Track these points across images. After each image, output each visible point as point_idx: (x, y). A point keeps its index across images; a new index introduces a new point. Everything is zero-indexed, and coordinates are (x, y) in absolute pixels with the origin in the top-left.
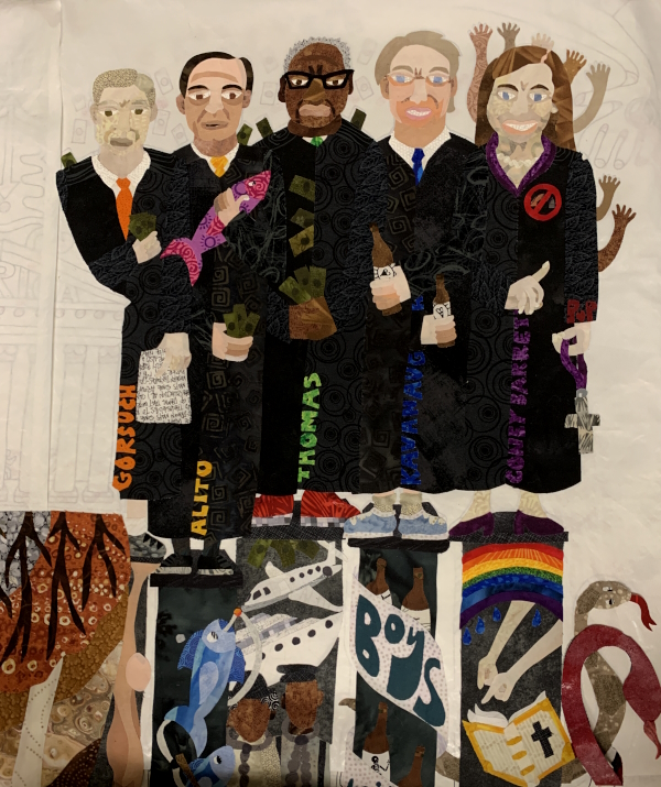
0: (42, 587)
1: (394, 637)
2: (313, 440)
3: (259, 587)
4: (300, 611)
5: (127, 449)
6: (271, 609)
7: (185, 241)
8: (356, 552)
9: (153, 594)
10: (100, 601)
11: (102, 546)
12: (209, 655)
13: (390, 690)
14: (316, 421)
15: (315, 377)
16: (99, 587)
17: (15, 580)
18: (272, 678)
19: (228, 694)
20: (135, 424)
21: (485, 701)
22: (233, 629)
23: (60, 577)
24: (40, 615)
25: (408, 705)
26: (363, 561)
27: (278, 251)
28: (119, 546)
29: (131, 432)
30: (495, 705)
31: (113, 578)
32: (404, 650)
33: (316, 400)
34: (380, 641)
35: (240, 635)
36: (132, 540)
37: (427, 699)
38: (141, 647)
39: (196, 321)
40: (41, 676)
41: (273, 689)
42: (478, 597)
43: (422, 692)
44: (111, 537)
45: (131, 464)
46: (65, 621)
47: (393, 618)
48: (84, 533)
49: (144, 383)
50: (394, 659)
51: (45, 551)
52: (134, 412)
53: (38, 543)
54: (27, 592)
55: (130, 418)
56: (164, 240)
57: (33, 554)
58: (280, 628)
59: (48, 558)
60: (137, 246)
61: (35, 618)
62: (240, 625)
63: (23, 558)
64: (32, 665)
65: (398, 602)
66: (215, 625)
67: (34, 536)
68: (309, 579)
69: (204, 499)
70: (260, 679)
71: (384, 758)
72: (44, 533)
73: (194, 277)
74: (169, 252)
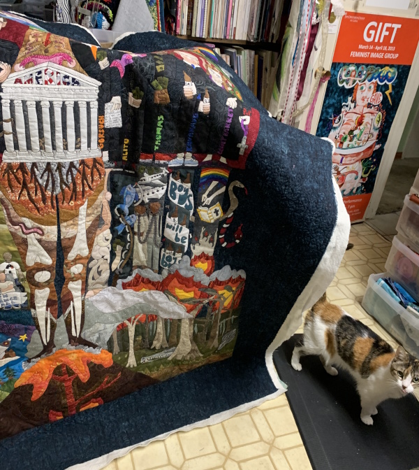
0: (79, 181)
1: (180, 191)
2: (160, 137)
3: (142, 178)
4: (154, 185)
5: (102, 136)
7: (118, 60)
10: (97, 181)
11: (96, 166)
13: (178, 203)
14: (161, 131)
15: (162, 117)
16: (96, 177)
17: (70, 181)
18: (147, 201)
20: (104, 129)
21: (204, 204)
22: (135, 187)
23: (84, 177)
24: (79, 189)
25: (183, 206)
27: (152, 69)
28: (101, 165)
29: (103, 131)
30: (206, 206)
31: (100, 175)
32: (183, 193)
33: (162, 124)
34: (177, 191)
36: (104, 163)
37: (188, 204)
39: (122, 92)
41: (148, 203)
42: (204, 180)
43: (187, 202)
44: (99, 163)
45: (103, 141)
46: (87, 189)
47: (180, 186)
48: (90, 164)
49: (107, 115)
50: (180, 196)
51: (79, 171)
52: (103, 125)
53: (77, 169)
54: (74, 183)
55: (102, 126)
56: (110, 60)
57: (75, 172)
59: (80, 173)
60: (100, 63)
61: (78, 189)
62: (137, 187)
63: (72, 174)
64: (79, 202)
65: (182, 182)
66: (130, 186)
67: (75, 167)
68: (157, 177)
69: (126, 150)
71: (177, 219)
72: (78, 166)
73: (122, 75)
74: (112, 65)
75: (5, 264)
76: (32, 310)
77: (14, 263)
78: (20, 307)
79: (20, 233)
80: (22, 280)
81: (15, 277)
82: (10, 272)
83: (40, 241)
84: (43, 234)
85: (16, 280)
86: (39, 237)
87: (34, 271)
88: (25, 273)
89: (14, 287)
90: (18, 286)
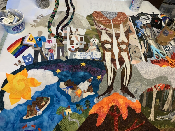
4: (146, 19)
6: (143, 19)
8: (150, 15)
9: (130, 18)
12: (138, 22)
18: (145, 24)
19: (141, 25)
26: (151, 16)
35: (141, 21)
38: (130, 21)
40: (121, 23)
42: (163, 18)
58: (144, 20)
62: (140, 20)
68: (146, 17)
70: (144, 24)
75: (93, 39)
76: (104, 62)
77: (96, 39)
78: (98, 60)
79: (99, 29)
80: (100, 46)
81: (97, 45)
82: (95, 42)
83: (106, 32)
84: (107, 30)
85: (97, 46)
86: (106, 31)
87: (104, 43)
88: (100, 44)
89: (96, 49)
90: (98, 49)
